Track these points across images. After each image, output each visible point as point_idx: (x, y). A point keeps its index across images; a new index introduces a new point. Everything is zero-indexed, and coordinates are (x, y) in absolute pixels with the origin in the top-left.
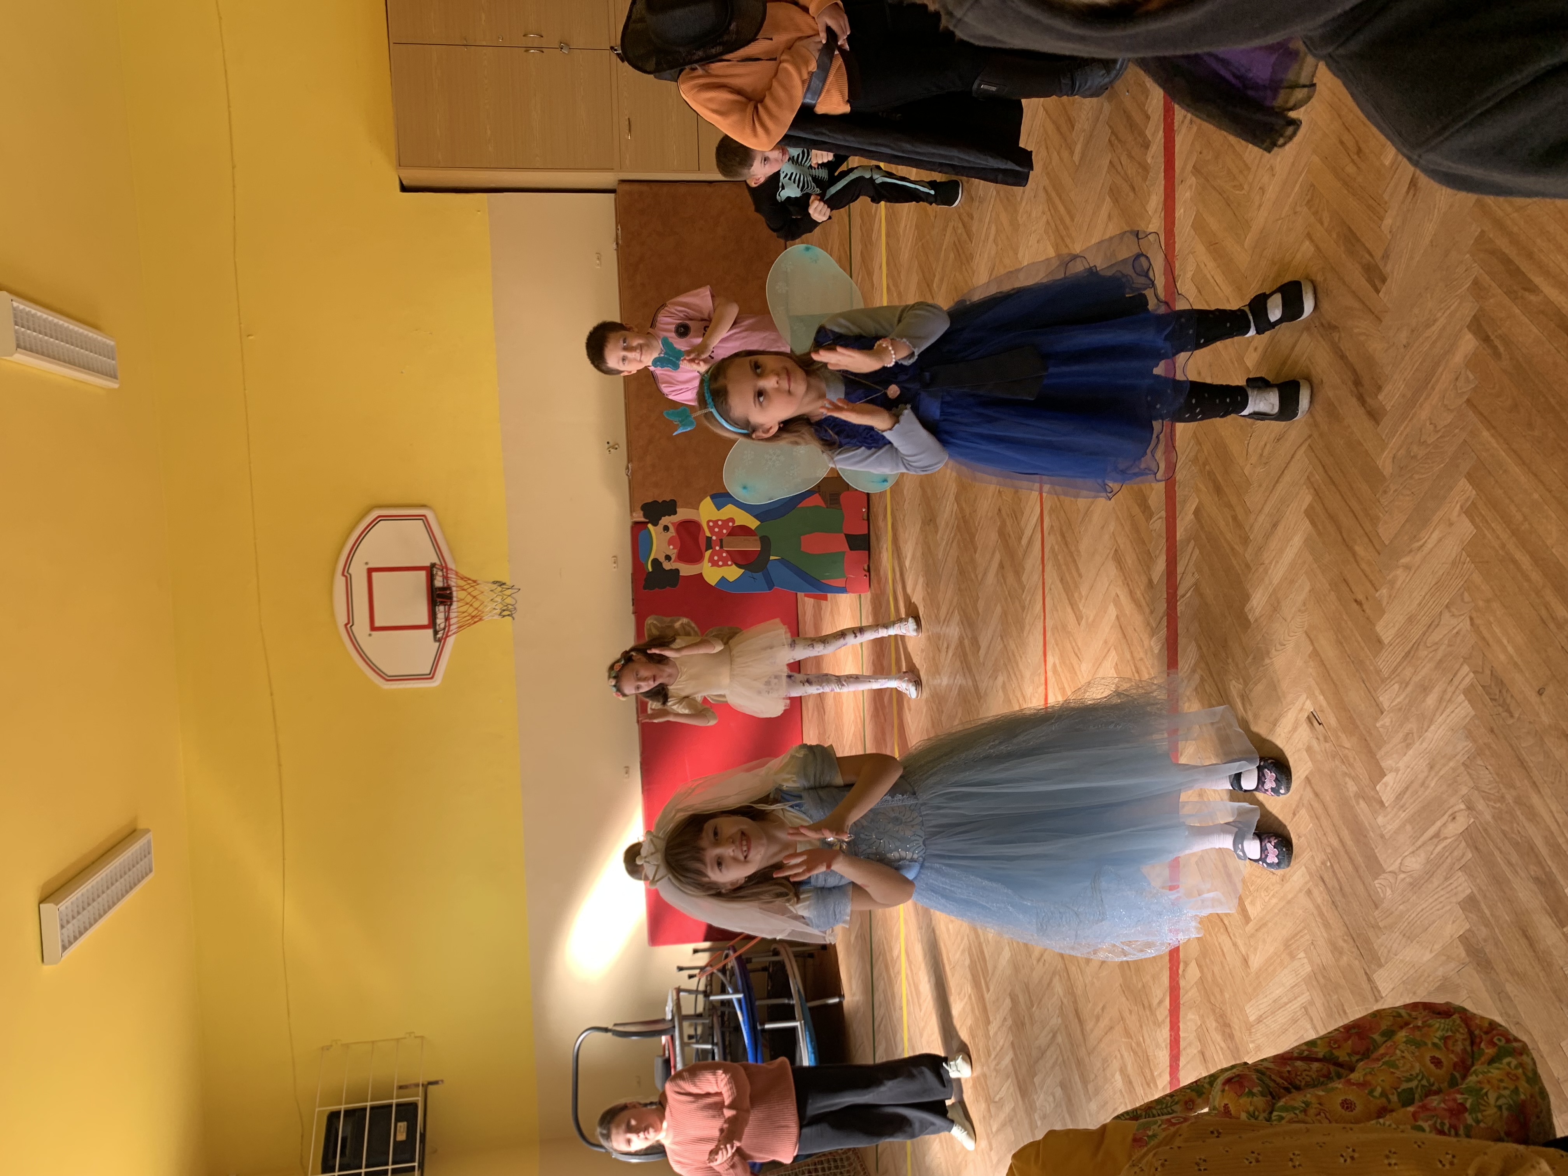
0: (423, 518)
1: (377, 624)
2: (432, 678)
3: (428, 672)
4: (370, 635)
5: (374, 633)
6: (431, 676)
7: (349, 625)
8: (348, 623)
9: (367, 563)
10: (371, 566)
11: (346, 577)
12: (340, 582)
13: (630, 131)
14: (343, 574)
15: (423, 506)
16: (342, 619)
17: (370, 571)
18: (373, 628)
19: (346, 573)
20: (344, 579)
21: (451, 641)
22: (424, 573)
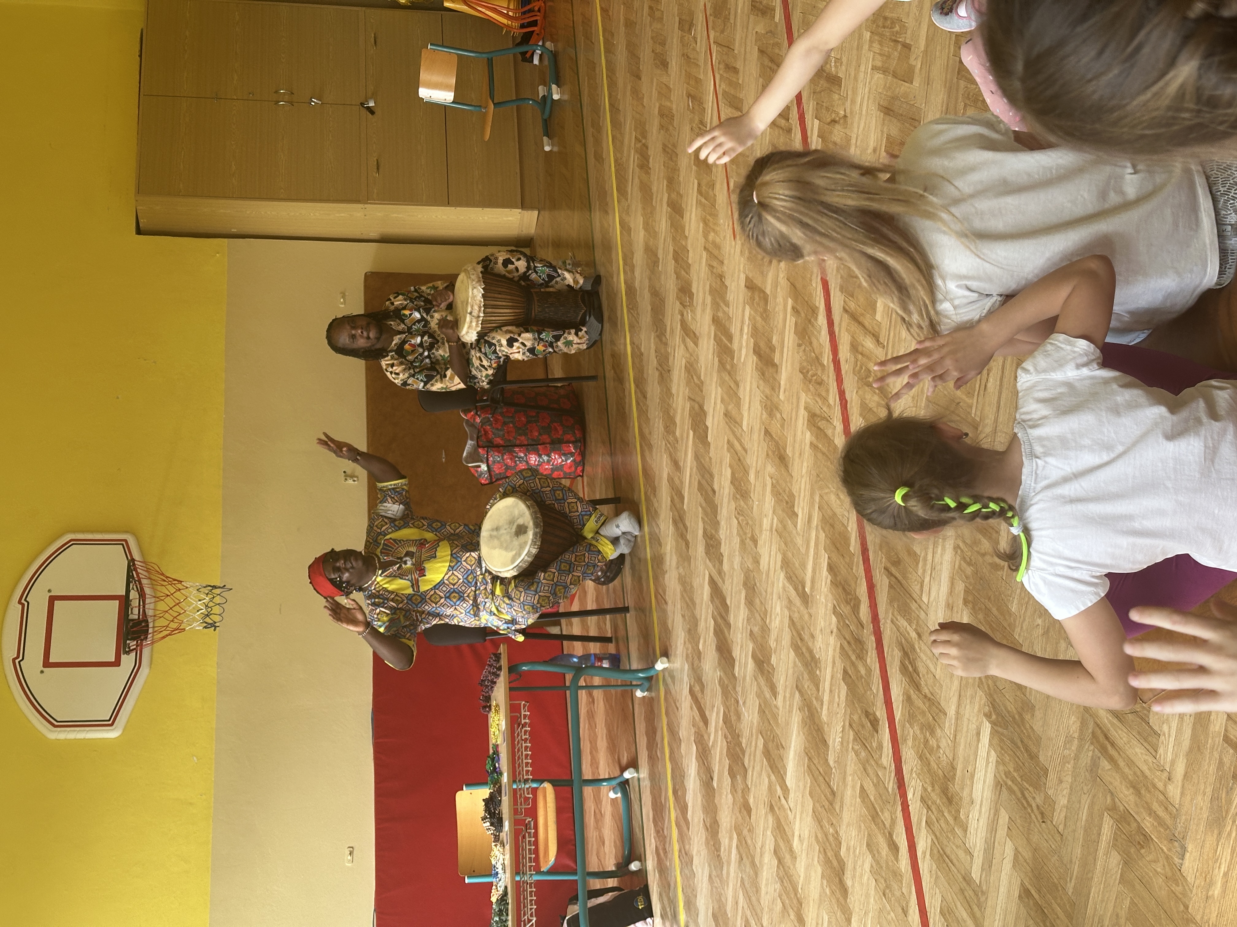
0: (125, 544)
1: (53, 660)
2: (112, 725)
3: (108, 719)
4: (42, 672)
5: (45, 670)
6: (110, 722)
7: (18, 661)
8: (18, 657)
9: (49, 591)
10: (52, 594)
11: (23, 605)
12: (15, 611)
13: (378, 169)
14: (20, 602)
15: (126, 532)
16: (10, 652)
17: (52, 600)
18: (47, 664)
19: (23, 601)
20: (20, 606)
22: (117, 602)
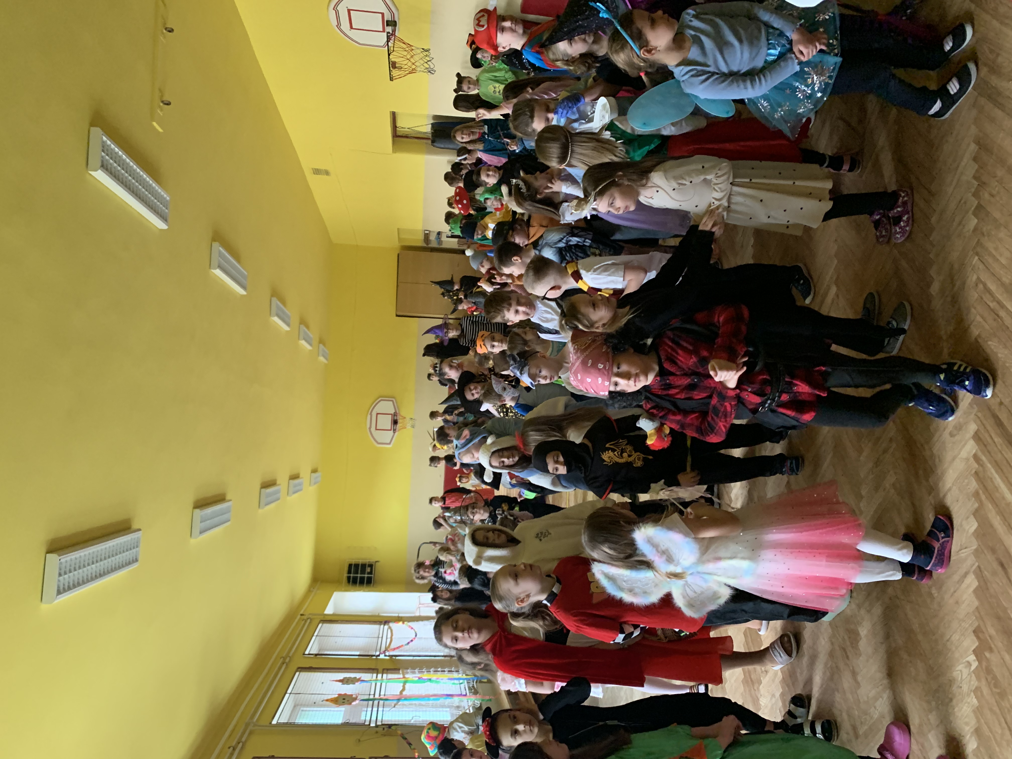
0: (392, 401)
1: (378, 428)
3: (390, 442)
4: (375, 431)
6: (390, 444)
7: (370, 428)
9: (376, 412)
12: (369, 416)
15: (393, 398)
16: (368, 426)
17: (377, 414)
18: (376, 429)
19: (371, 414)
21: (396, 433)
22: (390, 416)
